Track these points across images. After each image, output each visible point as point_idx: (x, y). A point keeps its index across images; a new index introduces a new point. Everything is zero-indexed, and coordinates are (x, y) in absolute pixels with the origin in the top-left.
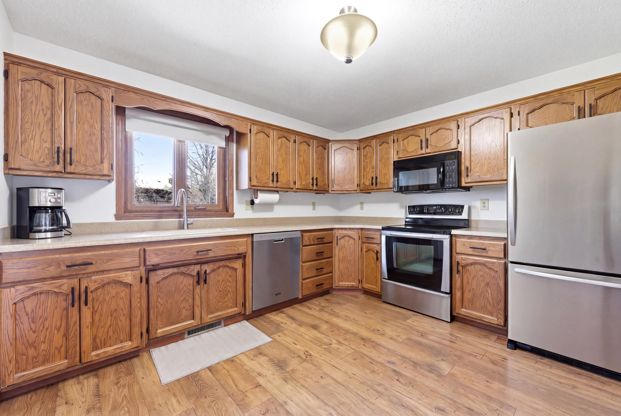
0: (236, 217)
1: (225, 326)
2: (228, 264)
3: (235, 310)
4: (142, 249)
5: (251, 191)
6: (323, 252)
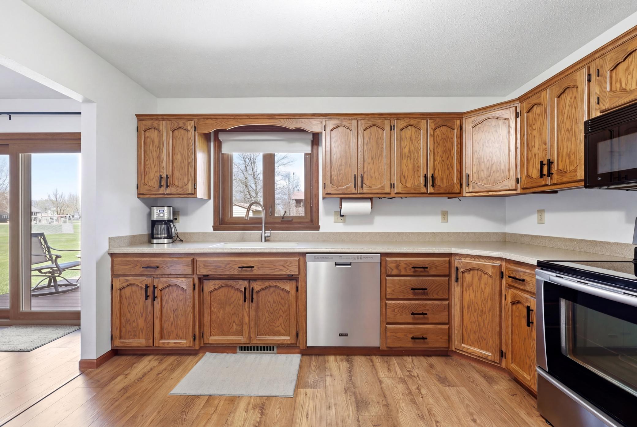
0: (322, 230)
2: (278, 284)
3: (286, 339)
4: (193, 260)
5: (339, 199)
6: (426, 289)
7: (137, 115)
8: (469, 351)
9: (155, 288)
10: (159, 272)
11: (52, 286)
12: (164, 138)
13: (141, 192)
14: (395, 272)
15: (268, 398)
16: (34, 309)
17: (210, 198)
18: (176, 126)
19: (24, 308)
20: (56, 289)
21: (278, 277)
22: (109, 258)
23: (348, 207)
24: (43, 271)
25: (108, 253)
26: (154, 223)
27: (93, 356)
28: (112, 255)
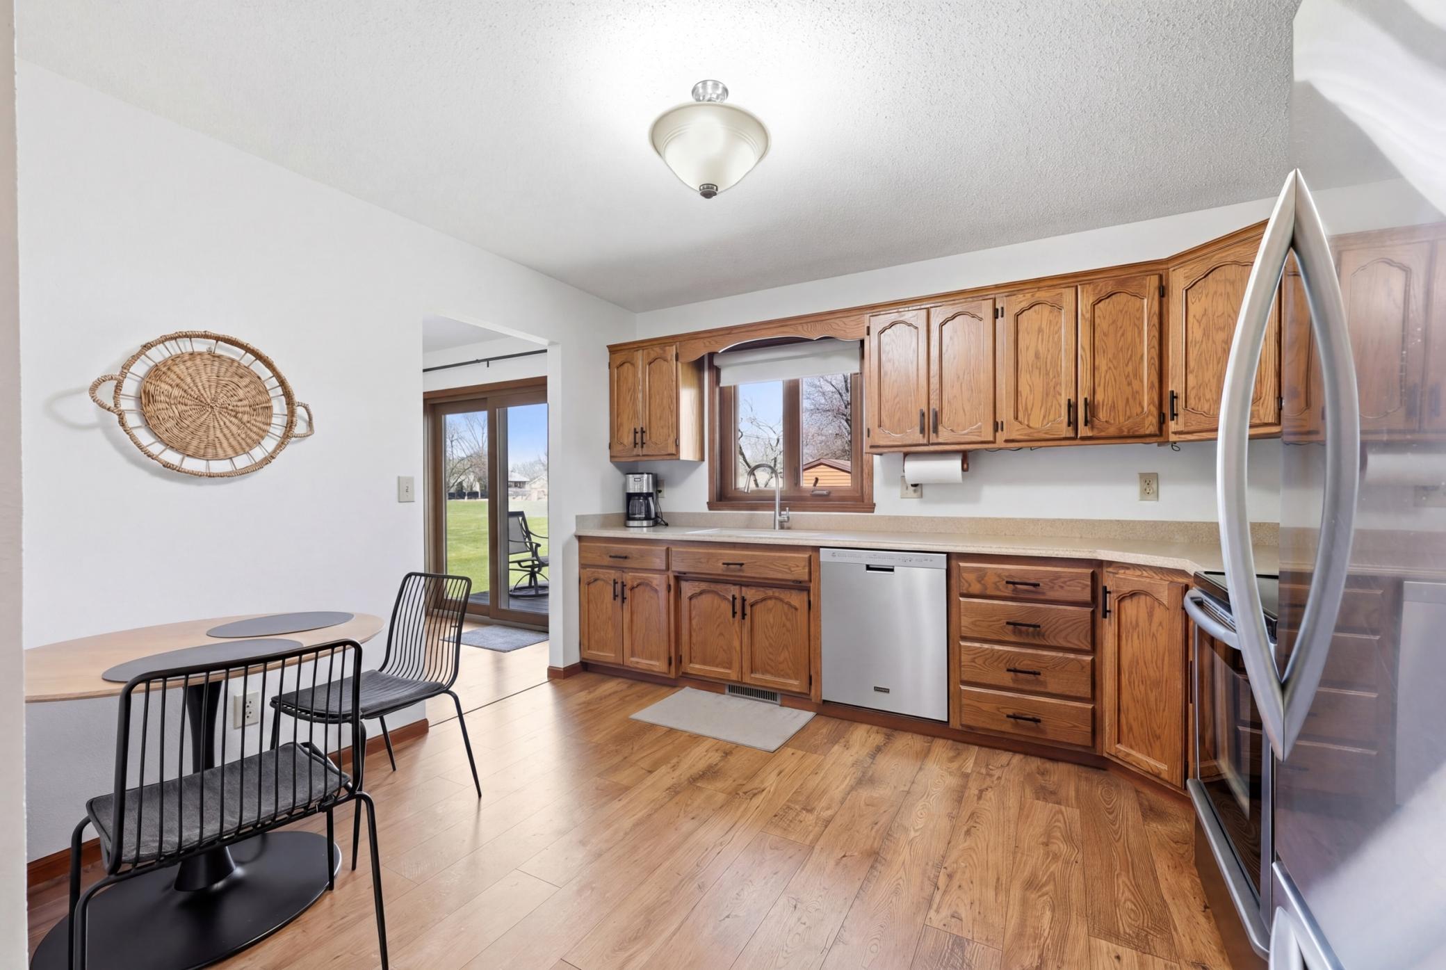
0: (878, 512)
1: (781, 706)
2: (782, 596)
3: (795, 684)
4: (668, 549)
5: (902, 455)
6: (1039, 626)
7: (608, 346)
8: (1128, 759)
9: (623, 585)
10: (627, 564)
11: (533, 587)
12: (640, 375)
13: (615, 454)
14: (976, 588)
15: (737, 746)
16: (511, 608)
17: (702, 459)
18: (653, 355)
19: (503, 606)
20: (537, 591)
21: (778, 584)
22: (576, 543)
23: (915, 469)
24: (523, 564)
25: (576, 536)
26: (630, 497)
27: (561, 665)
28: (580, 538)
